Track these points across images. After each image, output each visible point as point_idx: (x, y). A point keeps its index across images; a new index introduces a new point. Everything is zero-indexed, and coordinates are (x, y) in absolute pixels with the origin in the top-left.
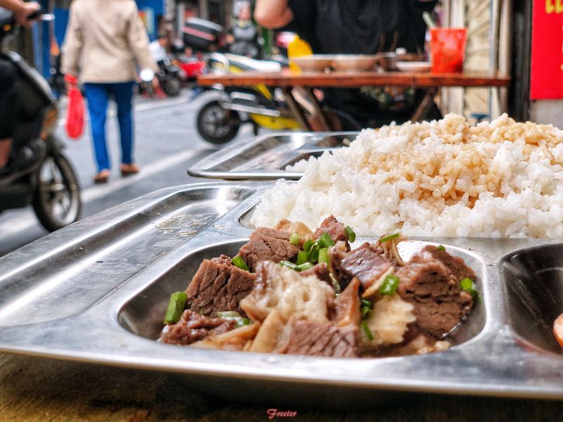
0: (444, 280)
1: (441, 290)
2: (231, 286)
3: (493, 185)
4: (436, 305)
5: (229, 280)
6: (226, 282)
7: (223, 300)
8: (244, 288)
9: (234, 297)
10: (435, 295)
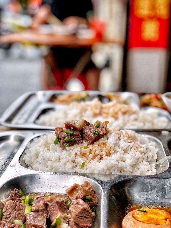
0: (88, 212)
1: (87, 214)
2: (17, 208)
3: (108, 151)
4: (85, 218)
5: (17, 206)
6: (16, 207)
7: (14, 212)
8: (21, 208)
9: (18, 211)
10: (85, 216)
